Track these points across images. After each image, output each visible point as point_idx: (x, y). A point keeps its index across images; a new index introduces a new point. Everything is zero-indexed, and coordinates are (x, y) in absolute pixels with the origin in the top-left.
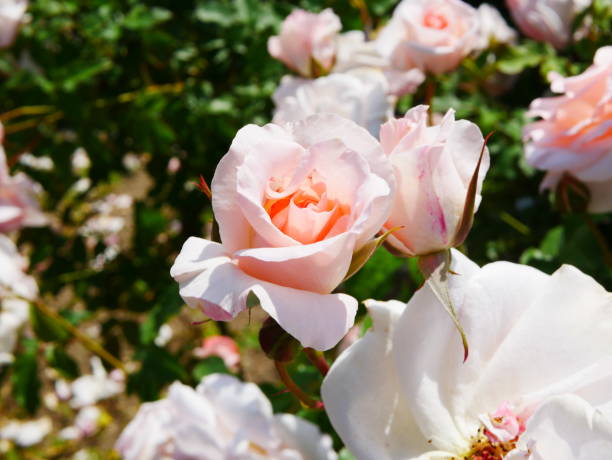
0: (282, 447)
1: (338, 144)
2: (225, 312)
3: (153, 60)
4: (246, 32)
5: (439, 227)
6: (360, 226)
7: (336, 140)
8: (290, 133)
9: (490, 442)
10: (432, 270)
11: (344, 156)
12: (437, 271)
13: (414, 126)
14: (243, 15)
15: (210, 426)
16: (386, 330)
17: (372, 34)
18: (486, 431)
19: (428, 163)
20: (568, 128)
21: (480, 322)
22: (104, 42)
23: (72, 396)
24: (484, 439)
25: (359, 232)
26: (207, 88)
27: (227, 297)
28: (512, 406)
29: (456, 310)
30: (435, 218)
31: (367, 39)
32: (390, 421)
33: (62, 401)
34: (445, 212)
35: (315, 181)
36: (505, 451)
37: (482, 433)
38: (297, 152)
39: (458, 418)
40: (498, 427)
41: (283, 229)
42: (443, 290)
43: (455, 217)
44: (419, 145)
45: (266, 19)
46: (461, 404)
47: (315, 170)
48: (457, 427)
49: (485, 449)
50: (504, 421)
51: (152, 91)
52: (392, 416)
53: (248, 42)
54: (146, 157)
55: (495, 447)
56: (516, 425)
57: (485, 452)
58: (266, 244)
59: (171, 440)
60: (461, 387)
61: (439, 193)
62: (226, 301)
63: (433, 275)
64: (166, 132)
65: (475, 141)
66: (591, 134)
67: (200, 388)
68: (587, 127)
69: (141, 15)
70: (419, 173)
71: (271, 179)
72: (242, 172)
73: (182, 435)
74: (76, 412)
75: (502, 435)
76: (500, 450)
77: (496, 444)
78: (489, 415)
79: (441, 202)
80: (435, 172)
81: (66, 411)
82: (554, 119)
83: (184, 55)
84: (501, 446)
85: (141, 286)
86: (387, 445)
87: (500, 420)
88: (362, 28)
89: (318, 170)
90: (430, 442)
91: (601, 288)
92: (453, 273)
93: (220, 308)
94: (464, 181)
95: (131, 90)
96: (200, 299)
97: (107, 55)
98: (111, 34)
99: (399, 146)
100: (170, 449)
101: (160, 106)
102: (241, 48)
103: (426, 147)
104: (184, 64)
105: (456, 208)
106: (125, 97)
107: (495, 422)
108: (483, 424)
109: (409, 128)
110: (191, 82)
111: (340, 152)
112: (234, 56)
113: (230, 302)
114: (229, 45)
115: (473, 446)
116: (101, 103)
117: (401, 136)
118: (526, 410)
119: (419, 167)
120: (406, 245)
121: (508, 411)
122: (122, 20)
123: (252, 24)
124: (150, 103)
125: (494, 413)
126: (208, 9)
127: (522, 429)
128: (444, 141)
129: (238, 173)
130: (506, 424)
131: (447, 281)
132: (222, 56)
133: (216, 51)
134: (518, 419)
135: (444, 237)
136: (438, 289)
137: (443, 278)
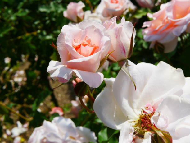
0: (80, 137)
1: (93, 27)
2: (66, 79)
3: (27, 25)
4: (55, 14)
5: (123, 52)
6: (103, 49)
7: (93, 26)
8: (78, 27)
9: (145, 115)
10: (123, 65)
11: (95, 31)
12: (124, 65)
13: (113, 23)
14: (53, 9)
15: (57, 132)
16: (111, 86)
17: (93, 11)
18: (144, 112)
19: (118, 33)
20: (155, 28)
21: (138, 80)
22: (11, 21)
23: (12, 134)
24: (144, 114)
25: (103, 51)
26: (45, 33)
27: (65, 75)
28: (151, 104)
29: (131, 76)
30: (122, 50)
31: (92, 13)
32: (115, 113)
33: (8, 136)
34: (125, 47)
35: (87, 40)
36: (150, 117)
37: (142, 112)
38: (81, 31)
39: (135, 110)
40: (147, 110)
41: (80, 53)
42: (127, 70)
43: (128, 49)
44: (115, 27)
45: (61, 9)
46: (135, 105)
47: (87, 37)
48: (135, 113)
49: (144, 117)
50: (149, 108)
51: (27, 35)
52: (115, 112)
53: (55, 17)
54: (28, 56)
55: (147, 116)
56: (152, 109)
57: (144, 118)
58: (75, 58)
59: (45, 138)
60: (135, 100)
61: (122, 42)
62: (65, 76)
63: (123, 66)
64: (33, 47)
65: (131, 27)
66: (162, 29)
67: (53, 121)
68: (161, 27)
69: (22, 12)
70: (116, 36)
71: (74, 40)
72: (66, 37)
73: (48, 136)
74: (14, 139)
75: (149, 112)
76: (149, 117)
77: (147, 115)
78: (144, 107)
79: (123, 44)
80: (121, 36)
81: (10, 139)
82: (151, 26)
83: (36, 23)
84: (149, 116)
85: (30, 96)
86: (115, 120)
87: (147, 108)
88: (90, 9)
89: (88, 36)
90: (128, 117)
91: (172, 67)
92: (129, 65)
93: (63, 79)
94: (129, 39)
95: (21, 35)
96: (57, 77)
97: (12, 25)
98: (13, 18)
99: (109, 28)
100: (45, 141)
101: (30, 39)
102: (54, 19)
103: (117, 28)
104: (37, 25)
105: (128, 46)
106: (20, 37)
107: (146, 108)
108: (142, 110)
109: (111, 24)
110: (39, 31)
111: (94, 29)
112: (52, 22)
113: (67, 76)
114: (50, 19)
115: (140, 117)
116: (12, 40)
117: (109, 26)
118: (155, 104)
119: (116, 34)
120: (114, 58)
121: (149, 105)
122: (16, 14)
123: (56, 11)
124: (27, 38)
125: (145, 106)
126: (42, 7)
127: (154, 110)
128: (122, 26)
129: (65, 38)
130: (149, 109)
131: (127, 67)
132: (48, 22)
133: (46, 21)
134: (153, 107)
135: (125, 55)
136: (125, 70)
137: (126, 67)
